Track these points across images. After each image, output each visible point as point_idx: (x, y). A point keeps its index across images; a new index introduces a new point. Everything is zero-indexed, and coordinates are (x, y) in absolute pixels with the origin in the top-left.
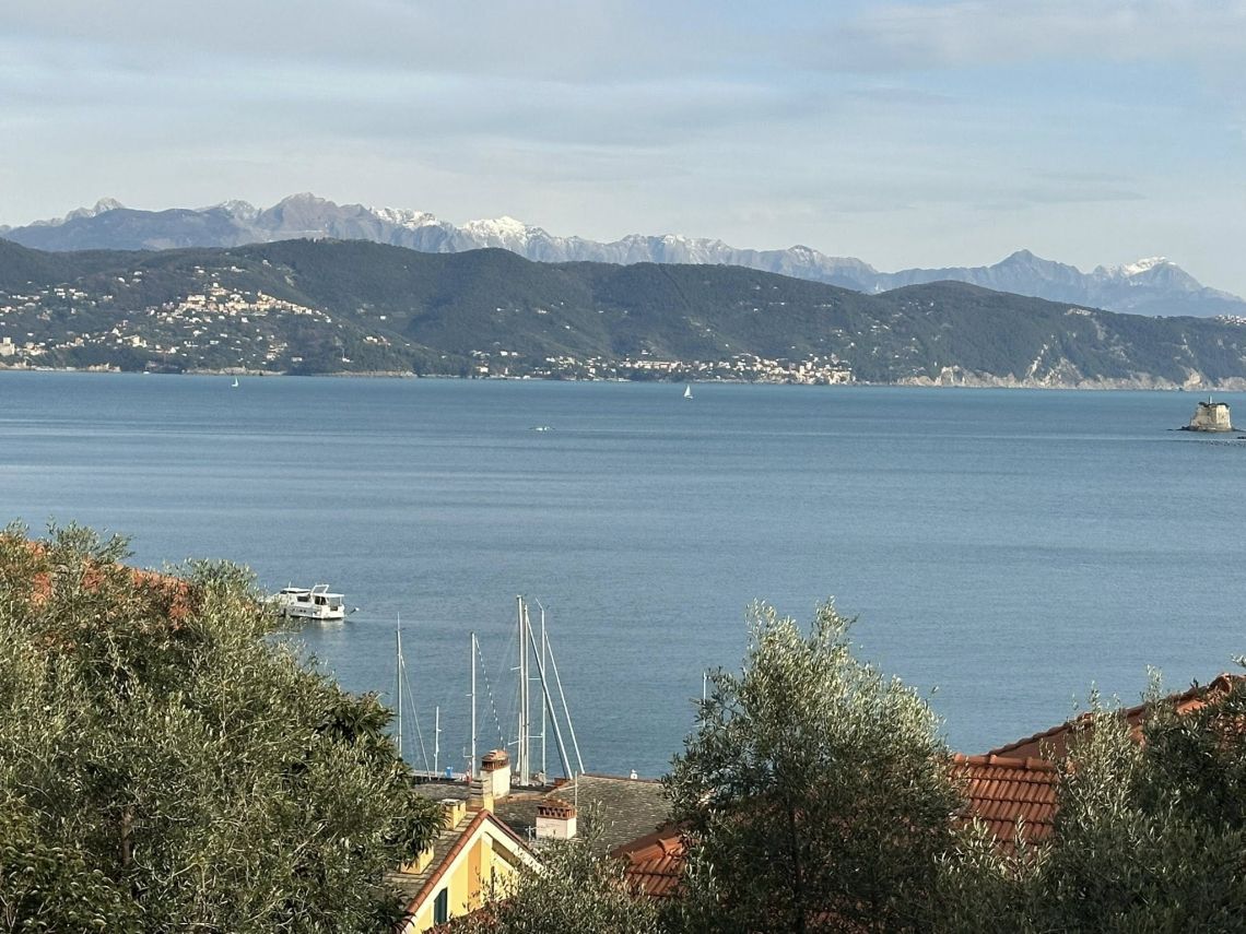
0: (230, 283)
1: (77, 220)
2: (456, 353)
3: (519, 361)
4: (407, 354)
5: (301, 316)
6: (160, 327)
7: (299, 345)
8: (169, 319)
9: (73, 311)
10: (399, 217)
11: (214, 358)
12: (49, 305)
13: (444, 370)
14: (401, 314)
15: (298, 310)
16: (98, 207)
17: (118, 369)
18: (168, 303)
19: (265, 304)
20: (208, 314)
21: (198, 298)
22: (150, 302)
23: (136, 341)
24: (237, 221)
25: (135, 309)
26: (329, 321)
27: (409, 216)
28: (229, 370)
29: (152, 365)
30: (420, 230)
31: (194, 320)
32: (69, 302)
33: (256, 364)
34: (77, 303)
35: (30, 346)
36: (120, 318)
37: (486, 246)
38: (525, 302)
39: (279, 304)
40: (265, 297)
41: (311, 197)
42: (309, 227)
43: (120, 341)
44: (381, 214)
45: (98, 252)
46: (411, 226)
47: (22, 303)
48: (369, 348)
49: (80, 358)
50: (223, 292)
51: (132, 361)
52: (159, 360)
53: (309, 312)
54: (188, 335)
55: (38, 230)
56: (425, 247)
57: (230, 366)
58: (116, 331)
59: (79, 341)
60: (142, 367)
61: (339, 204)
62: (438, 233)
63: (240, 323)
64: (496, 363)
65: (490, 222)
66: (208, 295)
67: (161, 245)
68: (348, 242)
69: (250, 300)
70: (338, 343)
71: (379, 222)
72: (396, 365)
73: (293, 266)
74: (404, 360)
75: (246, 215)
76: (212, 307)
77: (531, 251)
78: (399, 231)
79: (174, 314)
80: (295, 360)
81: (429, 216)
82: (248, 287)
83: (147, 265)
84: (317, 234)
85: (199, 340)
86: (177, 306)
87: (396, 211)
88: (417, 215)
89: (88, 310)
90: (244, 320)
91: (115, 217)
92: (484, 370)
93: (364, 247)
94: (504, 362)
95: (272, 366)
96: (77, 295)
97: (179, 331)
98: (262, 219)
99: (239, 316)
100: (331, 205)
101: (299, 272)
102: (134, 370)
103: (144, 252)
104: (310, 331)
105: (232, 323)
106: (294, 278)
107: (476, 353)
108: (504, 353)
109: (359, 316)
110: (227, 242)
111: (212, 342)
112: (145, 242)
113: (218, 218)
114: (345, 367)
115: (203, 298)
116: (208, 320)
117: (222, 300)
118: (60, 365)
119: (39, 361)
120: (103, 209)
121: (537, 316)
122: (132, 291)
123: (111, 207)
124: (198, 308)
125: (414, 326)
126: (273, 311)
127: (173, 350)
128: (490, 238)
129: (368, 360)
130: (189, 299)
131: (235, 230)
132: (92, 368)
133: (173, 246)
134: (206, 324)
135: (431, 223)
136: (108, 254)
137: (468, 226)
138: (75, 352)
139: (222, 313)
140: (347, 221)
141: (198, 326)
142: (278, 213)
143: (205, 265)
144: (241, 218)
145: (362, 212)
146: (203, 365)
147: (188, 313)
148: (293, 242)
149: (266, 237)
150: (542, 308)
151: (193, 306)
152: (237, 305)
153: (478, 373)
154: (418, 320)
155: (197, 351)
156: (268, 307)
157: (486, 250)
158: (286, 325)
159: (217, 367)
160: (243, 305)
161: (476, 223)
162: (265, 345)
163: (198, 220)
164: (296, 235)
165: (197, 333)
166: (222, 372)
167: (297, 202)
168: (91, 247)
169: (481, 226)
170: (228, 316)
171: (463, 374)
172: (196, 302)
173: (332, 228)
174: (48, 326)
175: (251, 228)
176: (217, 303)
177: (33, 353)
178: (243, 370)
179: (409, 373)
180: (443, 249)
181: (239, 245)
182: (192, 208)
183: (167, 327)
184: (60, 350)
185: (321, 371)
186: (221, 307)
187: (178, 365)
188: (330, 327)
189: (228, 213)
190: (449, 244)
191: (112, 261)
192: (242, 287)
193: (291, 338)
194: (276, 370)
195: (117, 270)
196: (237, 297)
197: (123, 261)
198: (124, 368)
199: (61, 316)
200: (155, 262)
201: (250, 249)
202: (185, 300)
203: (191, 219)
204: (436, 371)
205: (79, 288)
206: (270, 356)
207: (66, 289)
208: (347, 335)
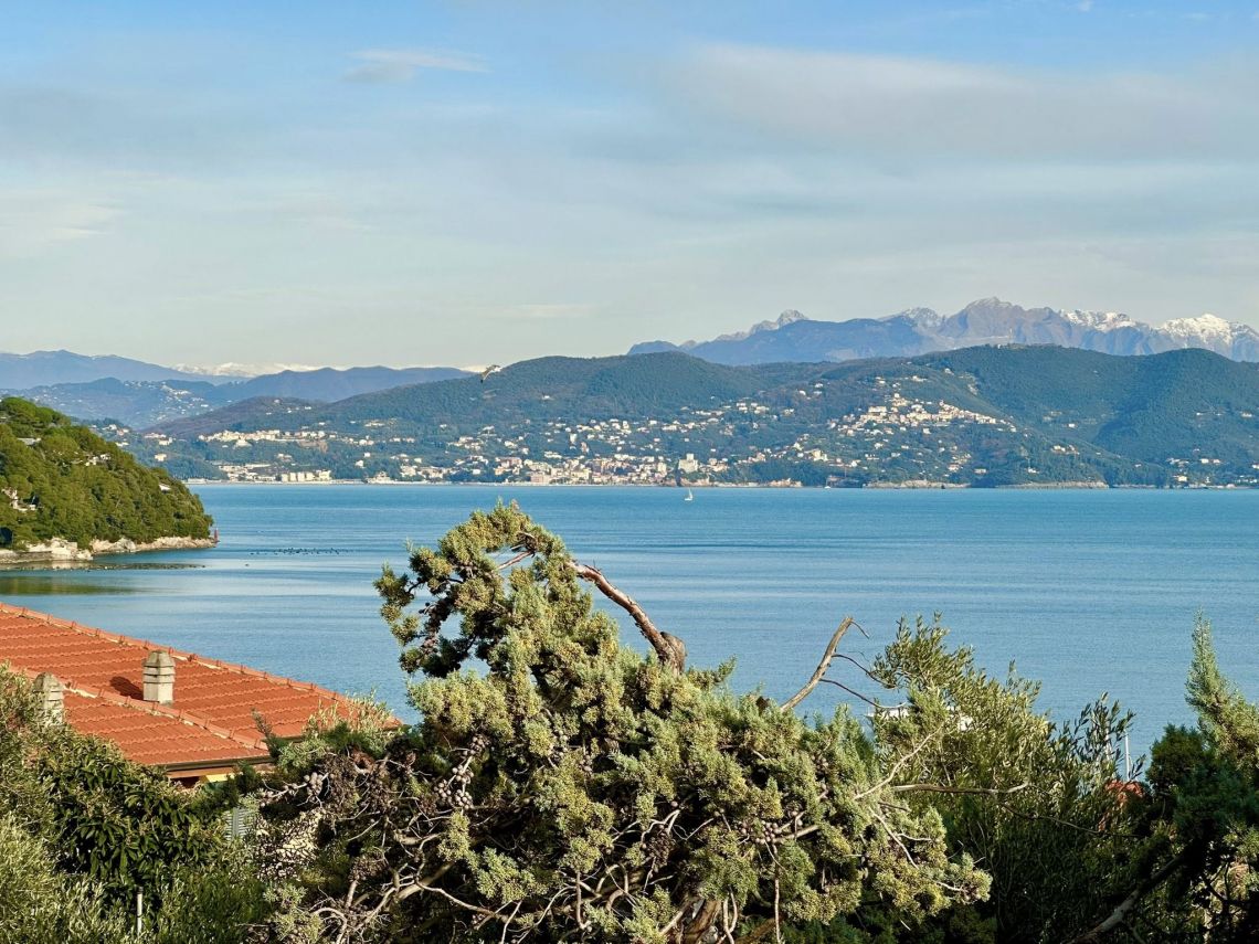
0: (911, 393)
1: (760, 333)
2: (1151, 460)
3: (1223, 468)
4: (1098, 463)
5: (985, 425)
6: (840, 440)
7: (983, 456)
8: (851, 432)
9: (755, 425)
10: (1090, 318)
11: (895, 469)
12: (731, 420)
13: (1138, 480)
14: (1092, 421)
15: (981, 419)
16: (781, 319)
17: (799, 484)
18: (848, 415)
19: (948, 413)
20: (890, 426)
21: (878, 409)
22: (830, 414)
23: (817, 455)
24: (919, 328)
25: (816, 422)
26: (1014, 430)
27: (1101, 318)
28: (910, 483)
29: (832, 479)
30: (1113, 332)
31: (876, 432)
32: (751, 417)
33: (938, 476)
34: (759, 417)
35: (713, 461)
36: (801, 432)
37: (1186, 346)
38: (1228, 405)
39: (962, 414)
40: (947, 407)
41: (997, 302)
42: (995, 333)
43: (801, 455)
44: (1071, 316)
45: (780, 364)
46: (1103, 328)
47: (706, 418)
48: (1056, 459)
49: (762, 474)
50: (904, 403)
51: (812, 475)
52: (840, 474)
53: (993, 421)
54: (868, 448)
55: (723, 344)
56: (1119, 350)
57: (911, 478)
58: (797, 445)
59: (761, 457)
60: (822, 482)
61: (1026, 309)
62: (1133, 334)
63: (922, 434)
64: (1196, 471)
65: (1190, 321)
66: (889, 406)
67: (843, 356)
68: (1033, 348)
69: (933, 410)
70: (1024, 453)
71: (1068, 325)
72: (1084, 475)
73: (976, 373)
74: (1093, 468)
75: (929, 323)
76: (893, 419)
77: (1236, 349)
78: (1091, 334)
79: (855, 427)
80: (978, 471)
81: (1123, 316)
82: (931, 397)
83: (828, 377)
84: (1002, 340)
85: (880, 452)
86: (858, 418)
87: (1087, 312)
88: (1110, 316)
89: (769, 425)
90: (926, 431)
91: (799, 328)
92: (1183, 479)
93: (1051, 351)
94: (1204, 470)
95: (955, 478)
96: (759, 409)
97: (859, 445)
98: (947, 325)
99: (920, 427)
100: (1018, 309)
101: (983, 380)
102: (815, 485)
103: (824, 363)
104: (994, 442)
105: (914, 435)
106: (978, 386)
107: (1173, 461)
108: (1205, 461)
109: (1047, 424)
110: (910, 352)
111: (894, 455)
112: (829, 354)
113: (901, 326)
114: (1032, 478)
115: (884, 409)
116: (890, 432)
117: (904, 411)
118: (742, 481)
119: (723, 477)
120: (786, 322)
121: (1242, 420)
122: (813, 404)
123: (794, 319)
124: (879, 420)
125: (1106, 433)
126: (955, 421)
127: (854, 464)
128: (1191, 337)
129: (1054, 471)
130: (872, 410)
131: (918, 339)
132: (773, 483)
133: (856, 357)
134: (888, 436)
135: (1126, 324)
136: (791, 367)
137: (1166, 326)
138: (756, 467)
139: (903, 425)
140: (1034, 325)
141: (879, 438)
142: (962, 319)
143: (886, 375)
144: (925, 325)
145: (1051, 316)
146: (884, 478)
147: (869, 425)
148: (975, 348)
149: (950, 344)
150: (1248, 411)
151: (874, 418)
152: (919, 416)
153: (1176, 482)
154: (1109, 427)
155: (878, 464)
156: (950, 417)
157: (1184, 351)
158: (970, 435)
159: (898, 480)
160: (925, 416)
161: (1175, 322)
162: (947, 456)
163: (880, 329)
164: (980, 342)
165: (878, 445)
166: (903, 485)
167: (982, 308)
168: (774, 360)
169: (1181, 326)
170: (909, 428)
171: (1160, 483)
172: (877, 414)
173: (1018, 333)
174: (731, 442)
175: (934, 336)
176: (898, 414)
177: (716, 469)
178: (924, 482)
179: (1100, 484)
180: (1139, 351)
181: (922, 353)
182: (875, 317)
183: (847, 440)
184: (742, 466)
185: (1007, 483)
186: (903, 418)
187: (859, 479)
188: (1015, 437)
189: (912, 321)
190: (1146, 346)
191: (793, 373)
192: (924, 397)
193: (973, 449)
194: (959, 482)
195: (799, 383)
196: (918, 407)
197: (803, 373)
198: (805, 484)
199: (743, 430)
200: (836, 373)
201: (932, 358)
202: (865, 412)
203: (874, 329)
204: (1130, 481)
205: (761, 402)
206: (953, 468)
207: (748, 403)
208: (1033, 446)
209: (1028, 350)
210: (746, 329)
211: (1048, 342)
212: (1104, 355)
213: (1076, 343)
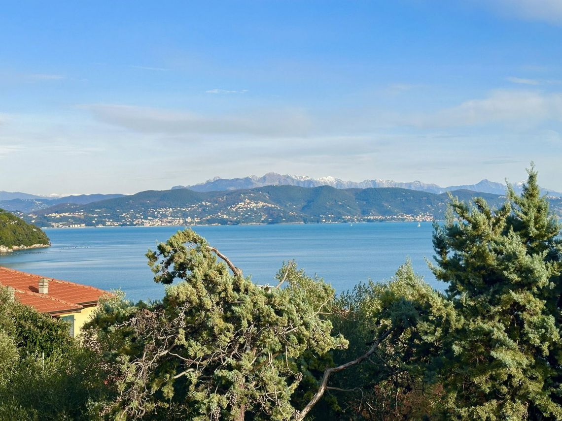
0: (251, 199)
1: (208, 183)
2: (315, 216)
3: (334, 218)
4: (302, 217)
5: (271, 207)
6: (231, 212)
7: (271, 215)
8: (234, 210)
9: (207, 209)
10: (298, 177)
11: (247, 220)
12: (200, 207)
13: (312, 221)
14: (300, 206)
15: (270, 205)
17: (220, 224)
18: (233, 205)
19: (261, 204)
20: (245, 208)
22: (228, 205)
23: (225, 216)
25: (224, 207)
26: (279, 208)
27: (301, 177)
28: (251, 223)
29: (229, 223)
30: (305, 181)
32: (206, 206)
33: (258, 221)
34: (208, 206)
35: (196, 219)
36: (220, 210)
37: (324, 185)
38: (335, 201)
39: (265, 204)
40: (261, 202)
41: (273, 173)
42: (273, 182)
43: (220, 216)
44: (293, 177)
45: (214, 191)
46: (302, 180)
47: (193, 207)
48: (291, 216)
49: (209, 222)
50: (249, 201)
51: (224, 222)
52: (231, 221)
53: (273, 206)
54: (239, 214)
55: (198, 186)
56: (306, 186)
58: (219, 214)
59: (209, 217)
60: (227, 224)
61: (281, 175)
62: (310, 182)
63: (254, 210)
64: (327, 219)
65: (325, 178)
66: (245, 202)
67: (232, 189)
68: (284, 185)
69: (257, 203)
70: (282, 215)
71: (293, 179)
72: (298, 220)
73: (268, 193)
74: (300, 218)
75: (255, 179)
76: (246, 206)
77: (337, 186)
78: (298, 182)
79: (235, 208)
80: (269, 220)
81: (307, 177)
82: (256, 199)
83: (228, 194)
84: (275, 184)
85: (242, 215)
86: (236, 206)
88: (304, 177)
89: (211, 208)
90: (255, 209)
91: (219, 181)
92: (324, 221)
93: (288, 187)
94: (330, 218)
95: (263, 222)
96: (208, 204)
97: (237, 213)
98: (260, 180)
99: (253, 208)
100: (279, 175)
101: (270, 195)
102: (224, 225)
103: (226, 191)
104: (274, 212)
105: (252, 210)
106: (269, 197)
107: (321, 216)
108: (330, 216)
109: (288, 207)
110: (250, 187)
111: (246, 216)
112: (228, 188)
113: (247, 180)
114: (284, 221)
115: (243, 203)
117: (248, 204)
118: (204, 224)
119: (198, 223)
120: (215, 179)
121: (339, 204)
122: (223, 202)
123: (218, 179)
124: (242, 206)
126: (263, 206)
127: (235, 219)
128: (325, 183)
129: (290, 219)
131: (252, 184)
132: (213, 224)
133: (235, 189)
134: (244, 211)
135: (308, 179)
136: (217, 192)
137: (318, 179)
138: (208, 220)
139: (249, 207)
140: (284, 179)
141: (242, 211)
142: (264, 178)
143: (243, 194)
144: (254, 180)
145: (288, 177)
146: (243, 222)
147: (239, 208)
148: (268, 186)
149: (261, 185)
150: (340, 202)
152: (253, 205)
153: (322, 222)
154: (304, 208)
155: (242, 218)
156: (261, 205)
157: (323, 186)
158: (267, 210)
159: (247, 223)
160: (255, 205)
161: (321, 178)
162: (261, 216)
163: (242, 181)
164: (269, 184)
165: (242, 213)
166: (249, 224)
167: (269, 175)
168: (212, 190)
169: (322, 179)
171: (318, 222)
172: (241, 205)
173: (279, 182)
174: (201, 213)
175: (257, 183)
177: (197, 221)
178: (255, 223)
179: (302, 222)
180: (312, 186)
181: (254, 187)
182: (240, 178)
183: (233, 212)
184: (204, 220)
185: (277, 223)
187: (237, 223)
188: (279, 210)
189: (250, 179)
191: (218, 194)
192: (254, 200)
193: (268, 214)
194: (264, 223)
195: (219, 196)
196: (253, 202)
197: (221, 194)
198: (222, 224)
199: (204, 210)
200: (230, 194)
201: (256, 189)
202: (238, 204)
203: (240, 181)
204: (310, 222)
205: (209, 202)
206: (262, 219)
207: (205, 202)
208: (284, 212)
209: (282, 186)
210: (204, 182)
211: (287, 184)
212: (302, 187)
213: (295, 184)
